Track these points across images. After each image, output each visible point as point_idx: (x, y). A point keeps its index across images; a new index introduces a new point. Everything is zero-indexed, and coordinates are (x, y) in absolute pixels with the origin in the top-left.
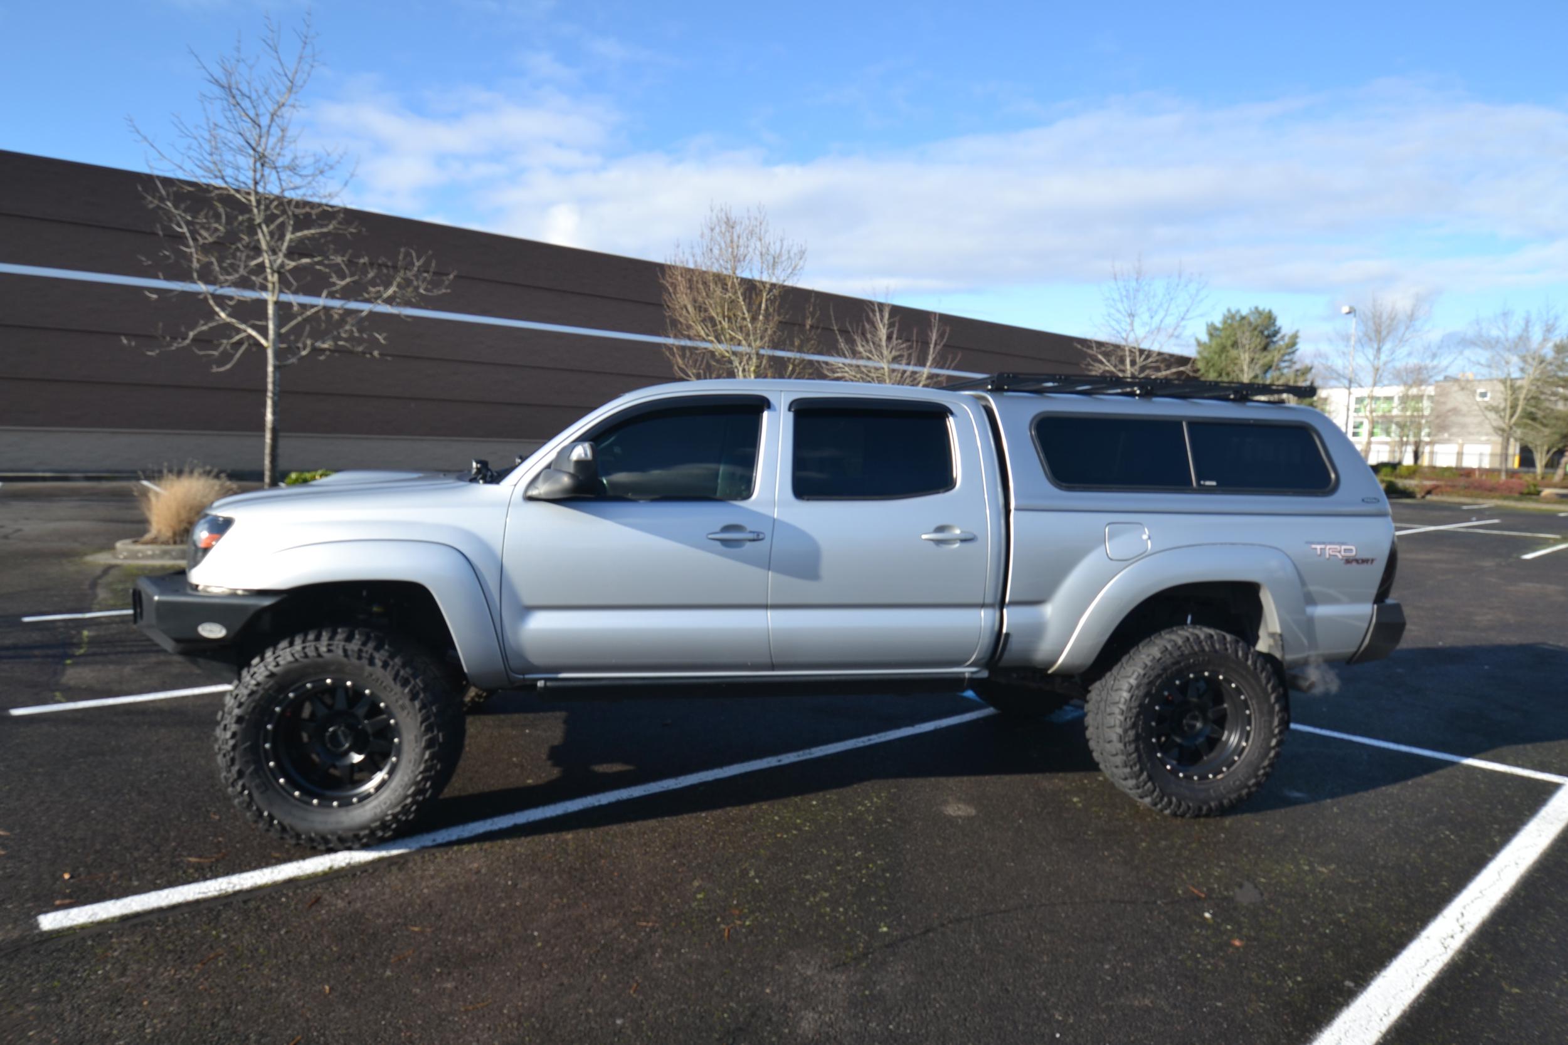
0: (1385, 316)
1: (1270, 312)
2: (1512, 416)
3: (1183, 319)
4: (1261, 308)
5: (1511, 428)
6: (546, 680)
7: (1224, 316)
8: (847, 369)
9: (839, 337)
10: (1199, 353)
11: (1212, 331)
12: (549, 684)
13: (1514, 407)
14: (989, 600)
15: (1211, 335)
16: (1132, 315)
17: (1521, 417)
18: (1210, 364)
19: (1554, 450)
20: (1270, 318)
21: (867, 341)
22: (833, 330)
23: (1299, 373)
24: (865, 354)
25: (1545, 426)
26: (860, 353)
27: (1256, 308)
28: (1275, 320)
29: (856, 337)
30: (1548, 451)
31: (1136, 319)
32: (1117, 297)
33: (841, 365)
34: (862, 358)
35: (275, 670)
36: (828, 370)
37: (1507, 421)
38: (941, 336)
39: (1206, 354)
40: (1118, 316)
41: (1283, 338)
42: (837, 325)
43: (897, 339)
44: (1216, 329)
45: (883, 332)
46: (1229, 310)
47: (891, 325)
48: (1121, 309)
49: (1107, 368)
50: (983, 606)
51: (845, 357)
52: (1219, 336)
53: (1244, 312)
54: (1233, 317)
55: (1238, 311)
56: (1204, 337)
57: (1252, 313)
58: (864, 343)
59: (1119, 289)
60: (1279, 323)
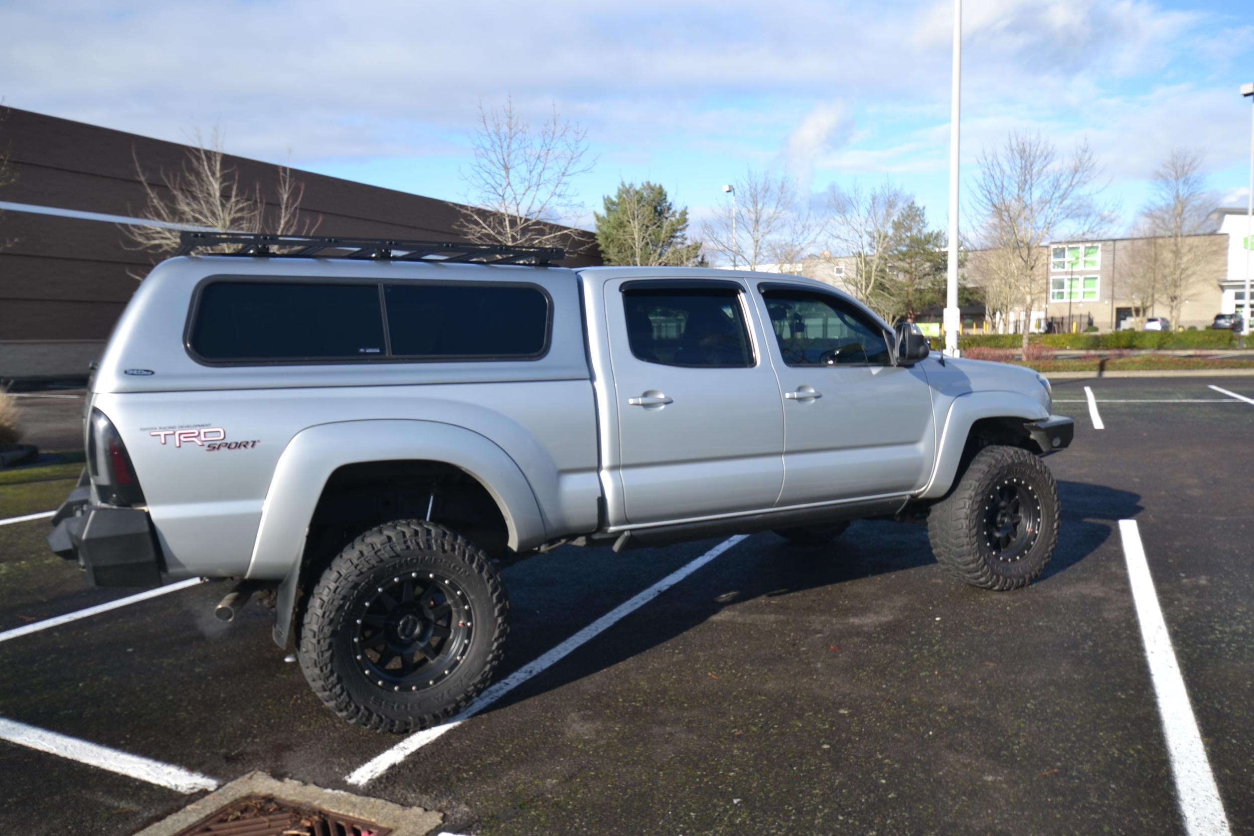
0: (759, 188)
1: (661, 187)
2: (867, 287)
3: (563, 174)
4: (652, 184)
5: (867, 298)
7: (619, 190)
8: (168, 235)
9: (149, 191)
10: (598, 227)
11: (610, 205)
13: (868, 278)
15: (608, 209)
16: (507, 168)
17: (873, 288)
18: (609, 240)
19: (898, 317)
20: (660, 194)
21: (195, 198)
22: (140, 183)
23: (690, 249)
24: (190, 215)
25: (892, 295)
26: (184, 213)
27: (648, 183)
28: (665, 195)
29: (175, 192)
30: (894, 318)
31: (512, 172)
32: (488, 145)
33: (159, 229)
34: (188, 221)
36: (141, 235)
37: (863, 292)
38: (294, 195)
39: (605, 229)
40: (494, 169)
41: (674, 214)
42: (144, 175)
43: (237, 196)
44: (613, 203)
45: (216, 187)
46: (623, 185)
47: (225, 178)
48: (495, 160)
49: (484, 231)
51: (164, 220)
52: (615, 210)
53: (638, 187)
54: (627, 192)
55: (631, 185)
56: (602, 212)
57: (644, 188)
58: (190, 200)
59: (489, 136)
60: (669, 199)
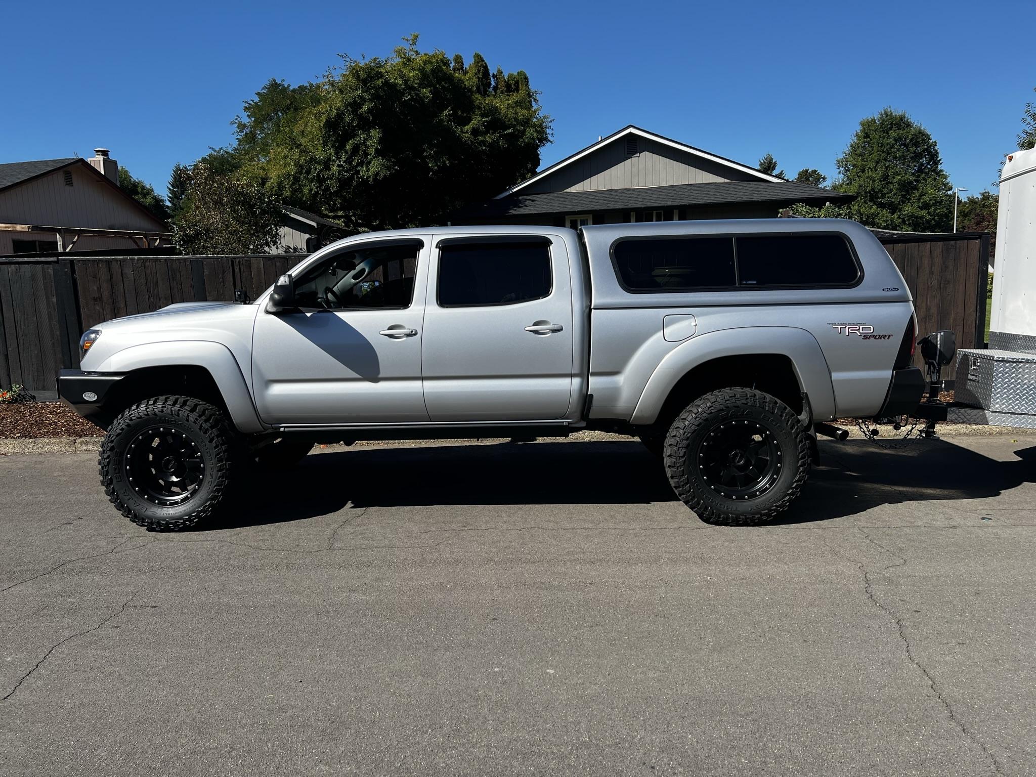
6: (285, 427)
12: (286, 429)
14: (576, 370)
35: (130, 422)
50: (572, 376)
